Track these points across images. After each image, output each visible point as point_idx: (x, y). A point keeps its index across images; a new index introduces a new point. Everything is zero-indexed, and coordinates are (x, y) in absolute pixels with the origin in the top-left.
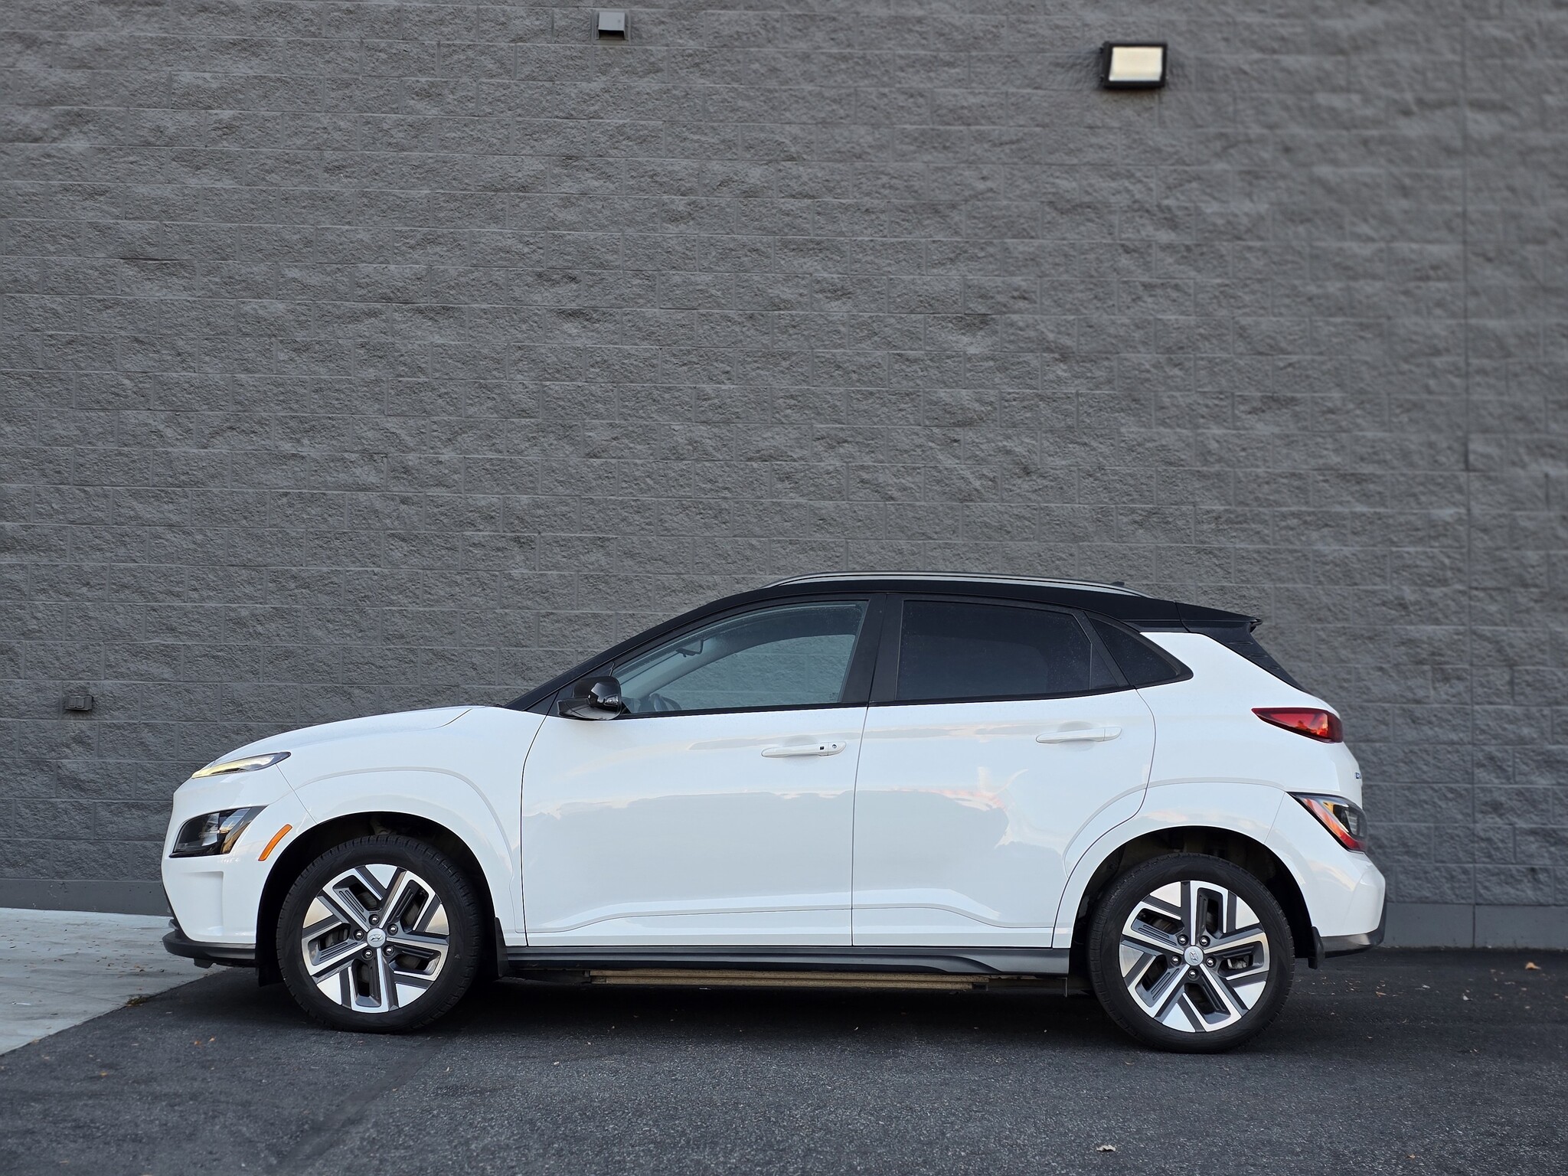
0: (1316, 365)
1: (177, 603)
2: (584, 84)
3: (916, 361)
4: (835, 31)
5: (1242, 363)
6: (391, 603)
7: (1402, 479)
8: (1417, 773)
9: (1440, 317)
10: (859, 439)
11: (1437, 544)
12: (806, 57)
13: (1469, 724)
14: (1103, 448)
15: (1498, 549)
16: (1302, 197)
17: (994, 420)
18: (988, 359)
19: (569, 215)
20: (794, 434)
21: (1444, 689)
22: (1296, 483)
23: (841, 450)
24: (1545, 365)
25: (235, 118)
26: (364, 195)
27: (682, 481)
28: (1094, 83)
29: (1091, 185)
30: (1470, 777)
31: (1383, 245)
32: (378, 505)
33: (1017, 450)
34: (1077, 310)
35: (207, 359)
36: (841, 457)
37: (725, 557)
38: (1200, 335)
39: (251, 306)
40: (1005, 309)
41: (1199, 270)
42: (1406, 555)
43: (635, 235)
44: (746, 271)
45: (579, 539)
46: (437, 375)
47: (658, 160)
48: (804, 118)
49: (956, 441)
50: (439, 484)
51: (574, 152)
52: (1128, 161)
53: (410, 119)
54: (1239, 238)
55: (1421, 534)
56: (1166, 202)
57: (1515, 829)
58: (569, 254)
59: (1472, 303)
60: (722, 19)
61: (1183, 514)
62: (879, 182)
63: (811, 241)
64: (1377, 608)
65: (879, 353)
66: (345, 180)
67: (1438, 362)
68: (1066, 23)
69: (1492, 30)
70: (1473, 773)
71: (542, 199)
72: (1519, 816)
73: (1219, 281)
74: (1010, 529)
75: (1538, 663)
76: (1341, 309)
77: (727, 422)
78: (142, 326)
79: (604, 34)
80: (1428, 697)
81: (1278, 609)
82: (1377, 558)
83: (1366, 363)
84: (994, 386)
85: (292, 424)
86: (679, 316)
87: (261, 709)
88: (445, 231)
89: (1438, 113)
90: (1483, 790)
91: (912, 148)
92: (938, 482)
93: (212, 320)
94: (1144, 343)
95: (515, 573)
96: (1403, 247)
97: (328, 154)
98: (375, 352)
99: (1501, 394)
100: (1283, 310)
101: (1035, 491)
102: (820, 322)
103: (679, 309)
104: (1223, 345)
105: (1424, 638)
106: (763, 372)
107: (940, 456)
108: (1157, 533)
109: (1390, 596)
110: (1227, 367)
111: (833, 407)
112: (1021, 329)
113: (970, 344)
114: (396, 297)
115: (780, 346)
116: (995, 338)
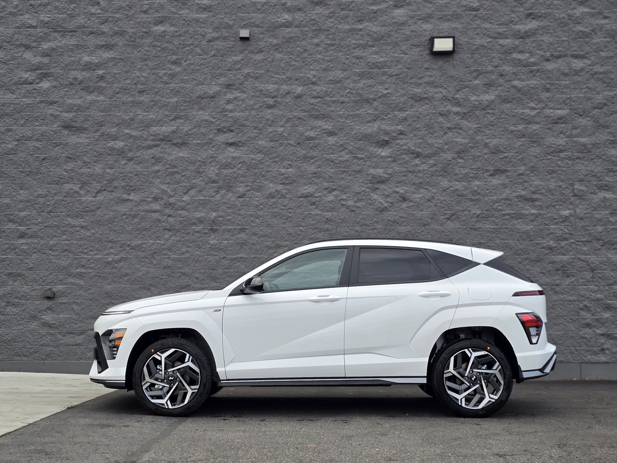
0: (514, 157)
1: (85, 256)
2: (234, 58)
3: (361, 159)
4: (328, 35)
5: (486, 157)
6: (166, 254)
7: (549, 200)
8: (558, 312)
9: (562, 138)
10: (341, 189)
11: (563, 225)
12: (318, 45)
13: (577, 293)
14: (434, 191)
15: (586, 226)
16: (508, 93)
17: (392, 181)
18: (389, 157)
19: (230, 107)
20: (316, 187)
21: (568, 281)
22: (508, 202)
23: (334, 193)
24: (603, 155)
25: (104, 74)
26: (153, 101)
27: (274, 206)
28: (428, 52)
29: (427, 91)
30: (578, 314)
31: (539, 110)
32: (160, 218)
33: (401, 191)
34: (423, 138)
35: (95, 164)
36: (334, 196)
37: (290, 234)
38: (470, 146)
39: (111, 144)
40: (395, 139)
41: (469, 122)
42: (551, 229)
43: (255, 114)
44: (297, 126)
45: (235, 229)
46: (181, 168)
47: (263, 85)
48: (318, 68)
50: (183, 209)
51: (231, 83)
52: (441, 81)
53: (170, 72)
54: (484, 110)
55: (556, 221)
56: (456, 96)
57: (596, 334)
58: (230, 121)
59: (575, 132)
60: (286, 32)
61: (465, 215)
62: (347, 91)
63: (321, 114)
64: (541, 250)
65: (347, 156)
66: (146, 96)
67: (562, 155)
68: (416, 30)
69: (580, 28)
70: (579, 313)
71: (219, 101)
72: (597, 329)
73: (476, 126)
74: (398, 221)
75: (603, 270)
76: (524, 135)
77: (290, 183)
78: (70, 152)
79: (243, 39)
80: (561, 283)
82: (540, 230)
83: (534, 156)
84: (392, 168)
85: (128, 188)
86: (272, 144)
87: (117, 296)
88: (183, 114)
89: (560, 60)
90: (583, 319)
91: (359, 78)
92: (371, 204)
93: (97, 149)
94: (448, 150)
95: (211, 242)
96: (547, 112)
97: (139, 86)
98: (157, 160)
99: (587, 167)
100: (501, 136)
101: (408, 207)
102: (325, 145)
103: (271, 141)
104: (479, 150)
105: (559, 261)
106: (304, 164)
107: (372, 195)
108: (455, 222)
109: (545, 245)
110: (480, 158)
111: (331, 177)
112: (402, 146)
113: (382, 152)
114: (165, 139)
115: (310, 154)
116: (392, 149)
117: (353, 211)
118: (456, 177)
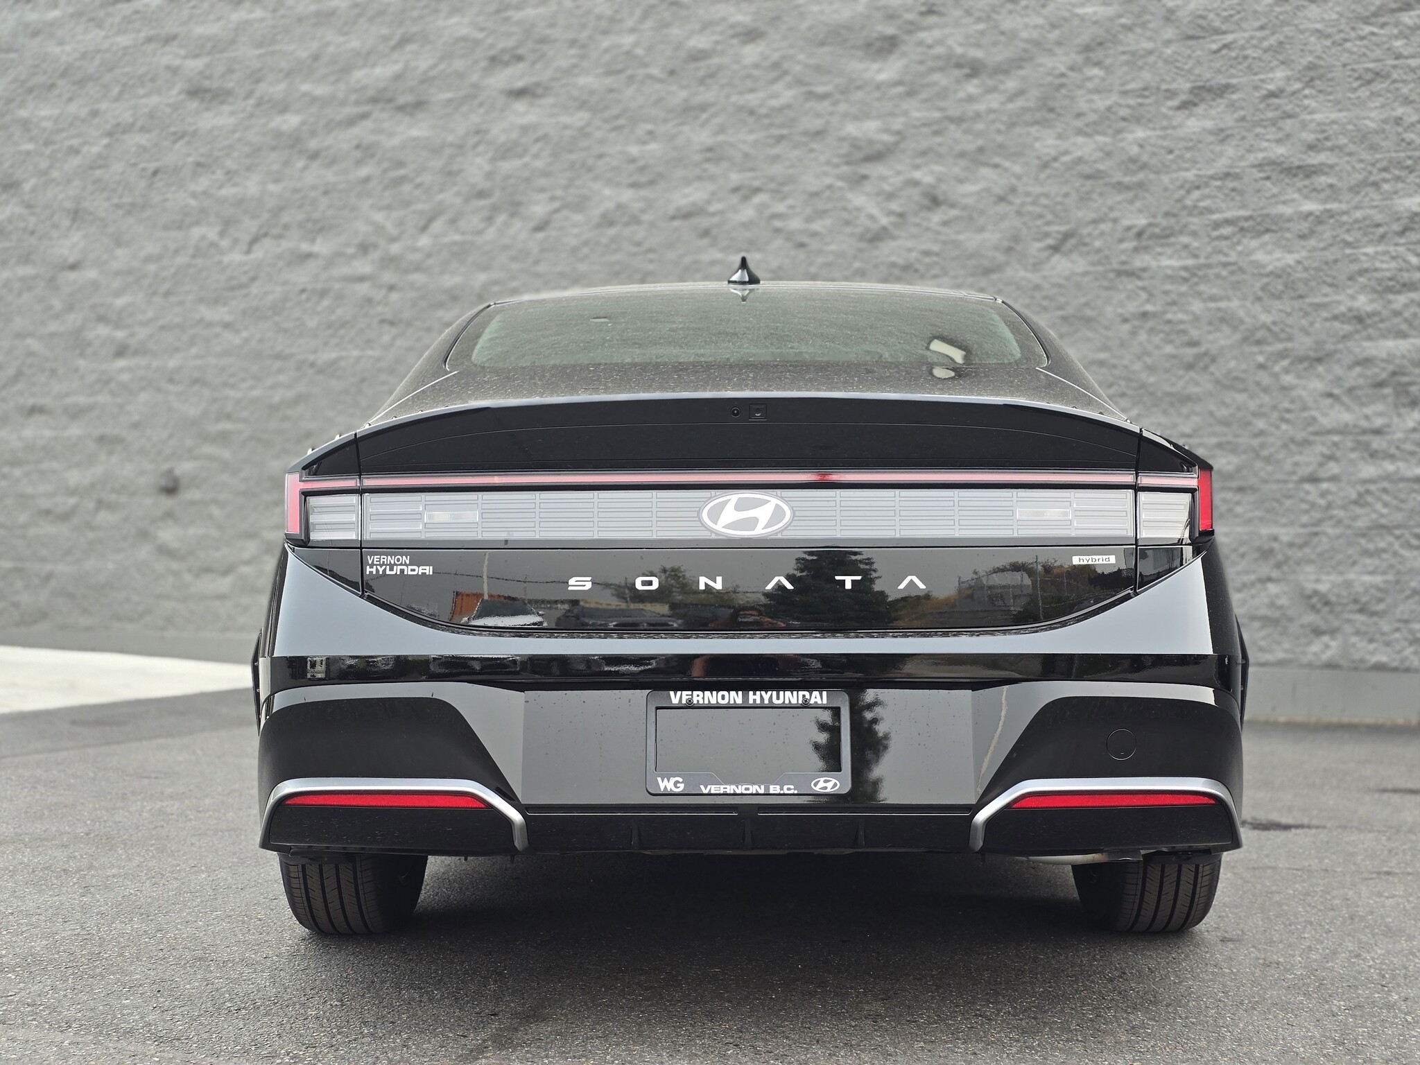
0: (1254, 42)
3: (824, 97)
5: (1169, 51)
7: (1362, 165)
8: (1374, 516)
10: (773, 186)
11: (1402, 241)
14: (1017, 169)
17: (903, 151)
18: (897, 84)
20: (711, 187)
21: (1411, 416)
22: (1231, 185)
23: (758, 199)
27: (613, 247)
32: (372, 293)
33: (928, 179)
34: (988, 17)
35: (248, 174)
36: (757, 207)
38: (1122, 25)
39: (276, 122)
40: (913, 28)
42: (1363, 258)
46: (414, 166)
49: (865, 177)
55: (1381, 230)
58: (516, 34)
61: (1102, 234)
64: (1327, 324)
65: (789, 93)
74: (918, 266)
78: (202, 151)
80: (1388, 426)
81: (1210, 332)
82: (1327, 263)
83: (1318, 31)
84: (904, 113)
88: (418, 29)
92: (848, 223)
93: (250, 138)
94: (1059, 43)
98: (366, 151)
101: (945, 223)
102: (735, 67)
103: (608, 73)
104: (1149, 34)
105: (1384, 355)
106: (686, 128)
107: (850, 195)
108: (1074, 257)
109: (1343, 309)
110: (1151, 59)
111: (746, 156)
112: (930, 47)
113: (879, 71)
114: (381, 98)
115: (697, 100)
116: (904, 61)
117: (802, 245)
118: (1079, 123)
